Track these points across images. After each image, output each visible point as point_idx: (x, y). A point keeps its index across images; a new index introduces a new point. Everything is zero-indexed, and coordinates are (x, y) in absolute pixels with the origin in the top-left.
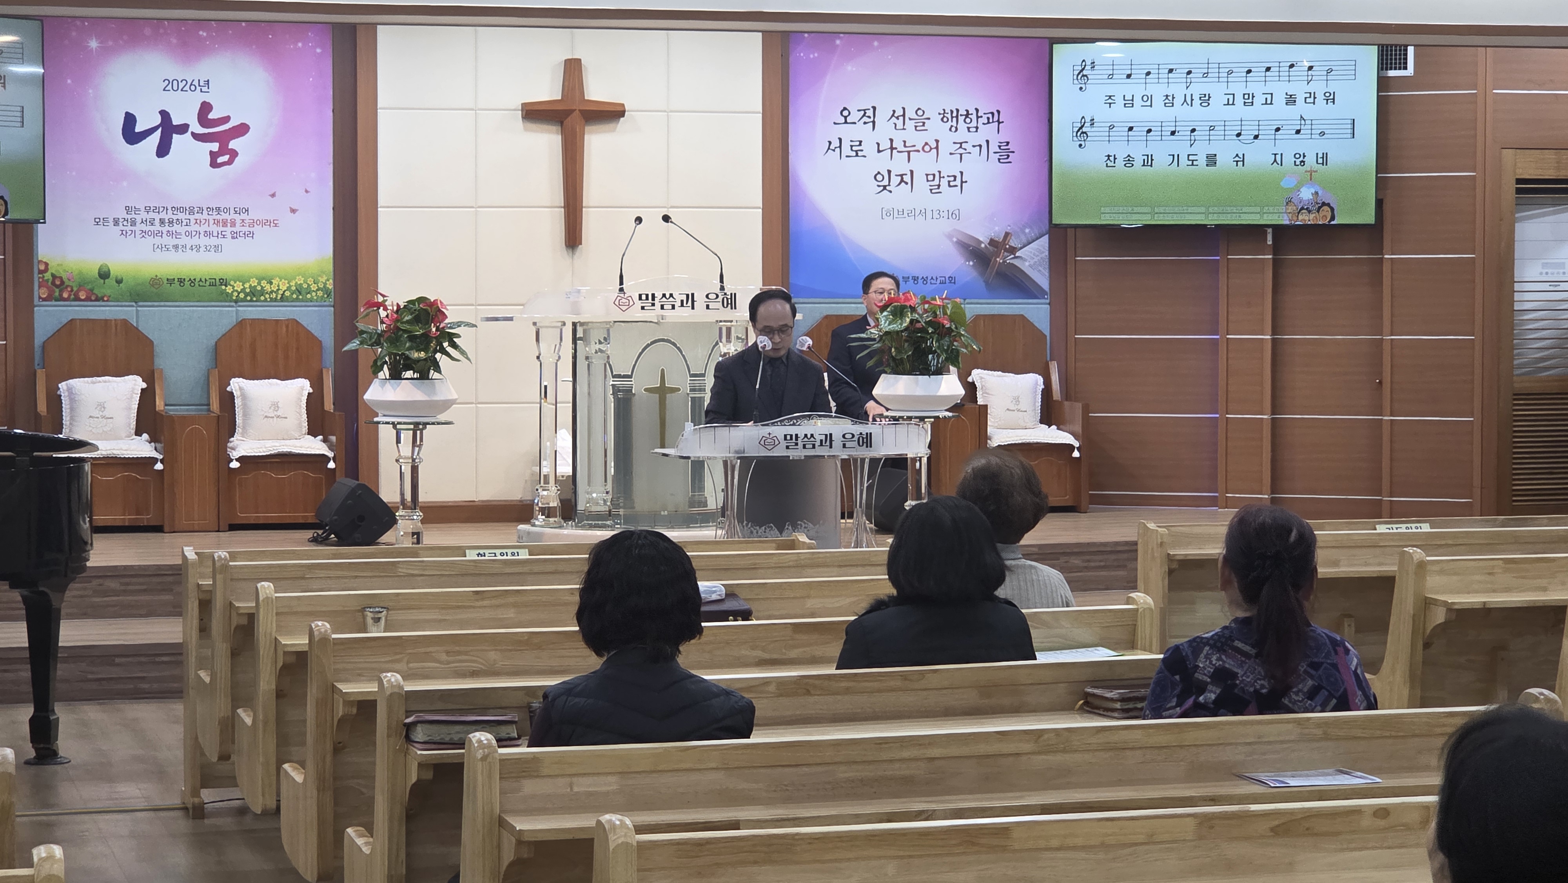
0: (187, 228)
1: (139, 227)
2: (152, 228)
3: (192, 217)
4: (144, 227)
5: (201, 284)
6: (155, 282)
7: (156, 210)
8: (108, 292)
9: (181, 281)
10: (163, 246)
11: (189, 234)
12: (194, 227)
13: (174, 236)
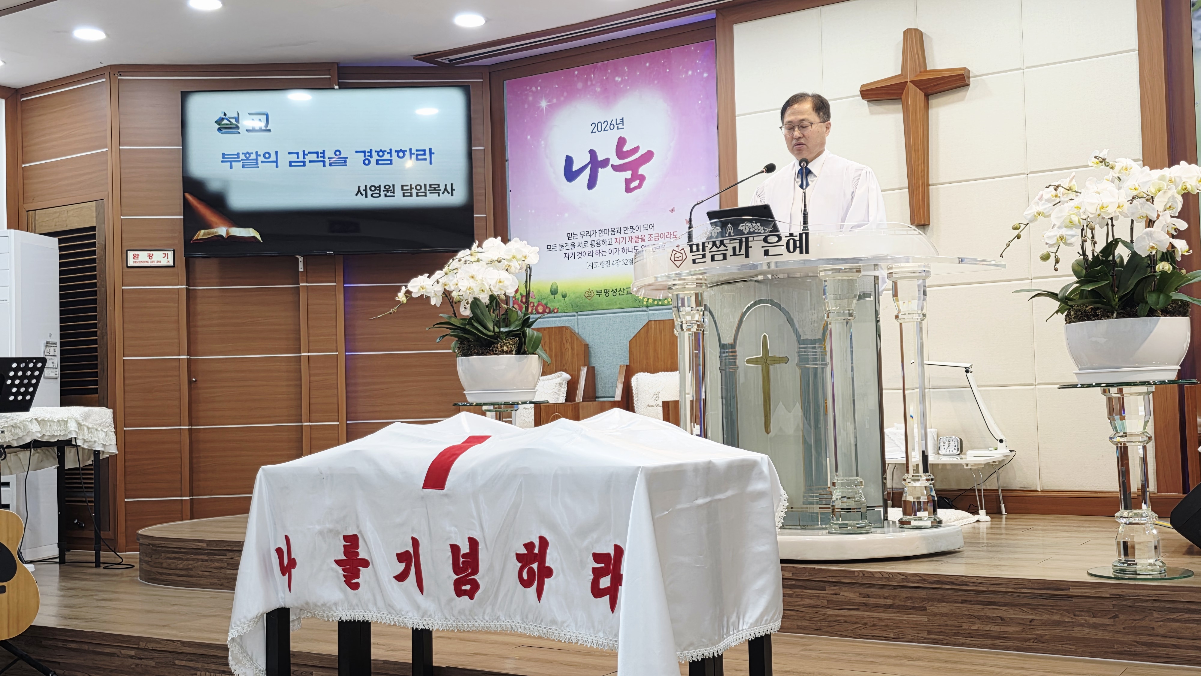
0: (611, 247)
1: (578, 249)
2: (585, 249)
3: (613, 237)
4: (580, 249)
5: (621, 293)
6: (588, 294)
7: (589, 234)
8: (556, 305)
9: (606, 292)
10: (594, 264)
11: (611, 252)
12: (615, 245)
13: (601, 254)
